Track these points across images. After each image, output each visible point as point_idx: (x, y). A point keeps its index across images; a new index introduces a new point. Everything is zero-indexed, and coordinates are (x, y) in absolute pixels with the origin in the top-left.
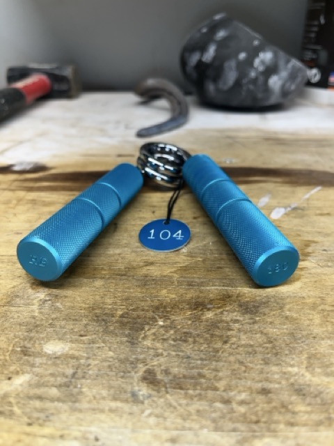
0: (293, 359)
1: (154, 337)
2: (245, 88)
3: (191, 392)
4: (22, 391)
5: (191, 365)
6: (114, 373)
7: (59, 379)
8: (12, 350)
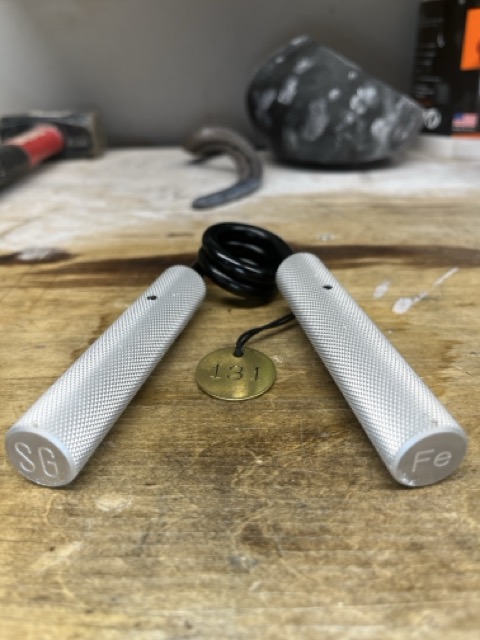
0: (449, 501)
1: (252, 481)
2: (339, 138)
3: (313, 553)
4: (72, 566)
5: (309, 517)
6: (201, 534)
7: (124, 546)
8: (51, 510)
